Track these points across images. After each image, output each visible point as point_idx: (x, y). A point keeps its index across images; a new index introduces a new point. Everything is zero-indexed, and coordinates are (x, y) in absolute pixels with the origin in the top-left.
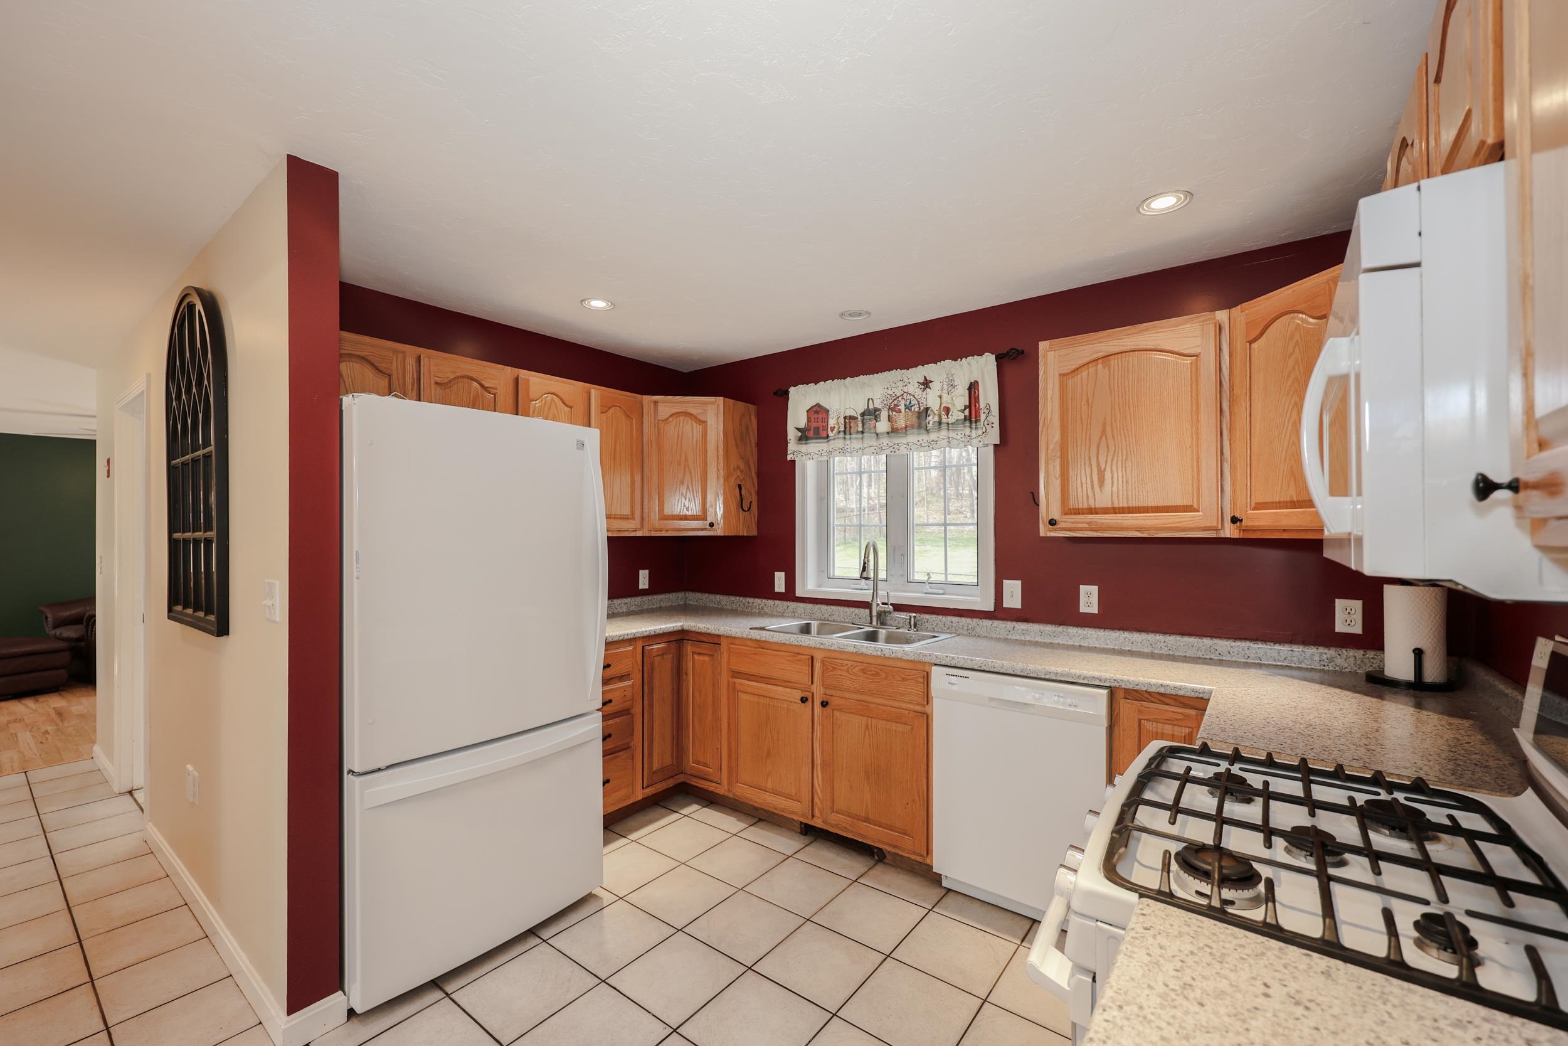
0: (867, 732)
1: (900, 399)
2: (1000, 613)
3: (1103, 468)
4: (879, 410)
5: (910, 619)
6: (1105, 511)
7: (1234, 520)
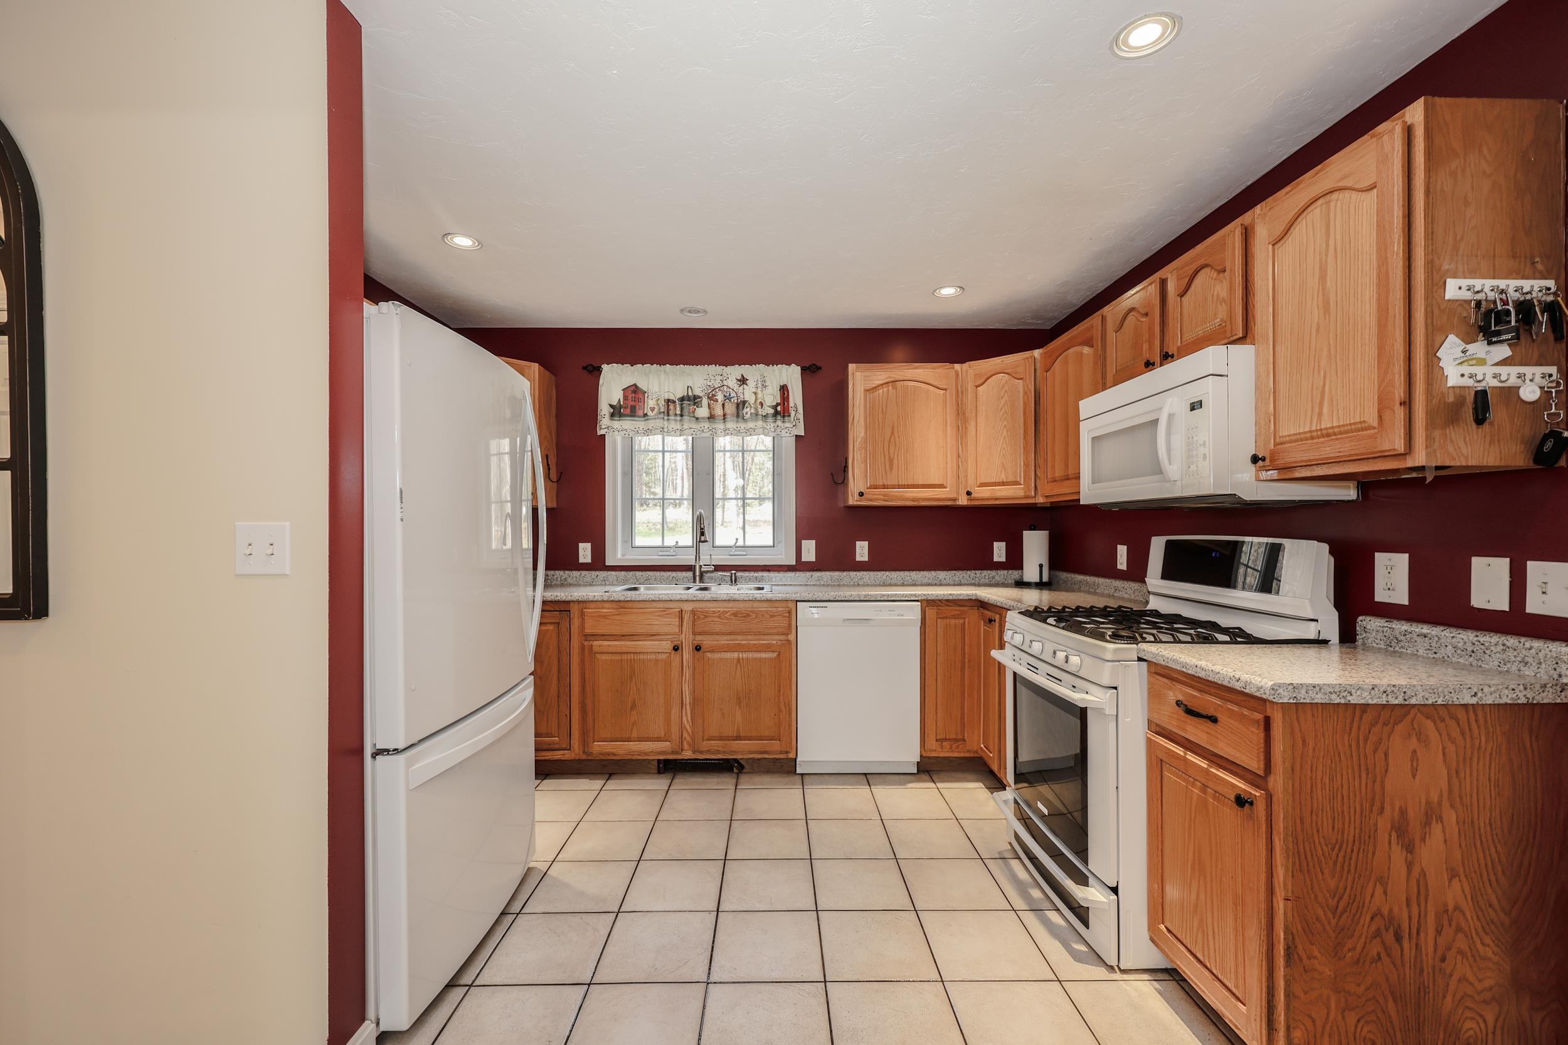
0: (739, 665)
1: (717, 390)
2: (800, 566)
3: (892, 456)
4: (700, 397)
5: (731, 577)
6: (893, 487)
7: (969, 493)
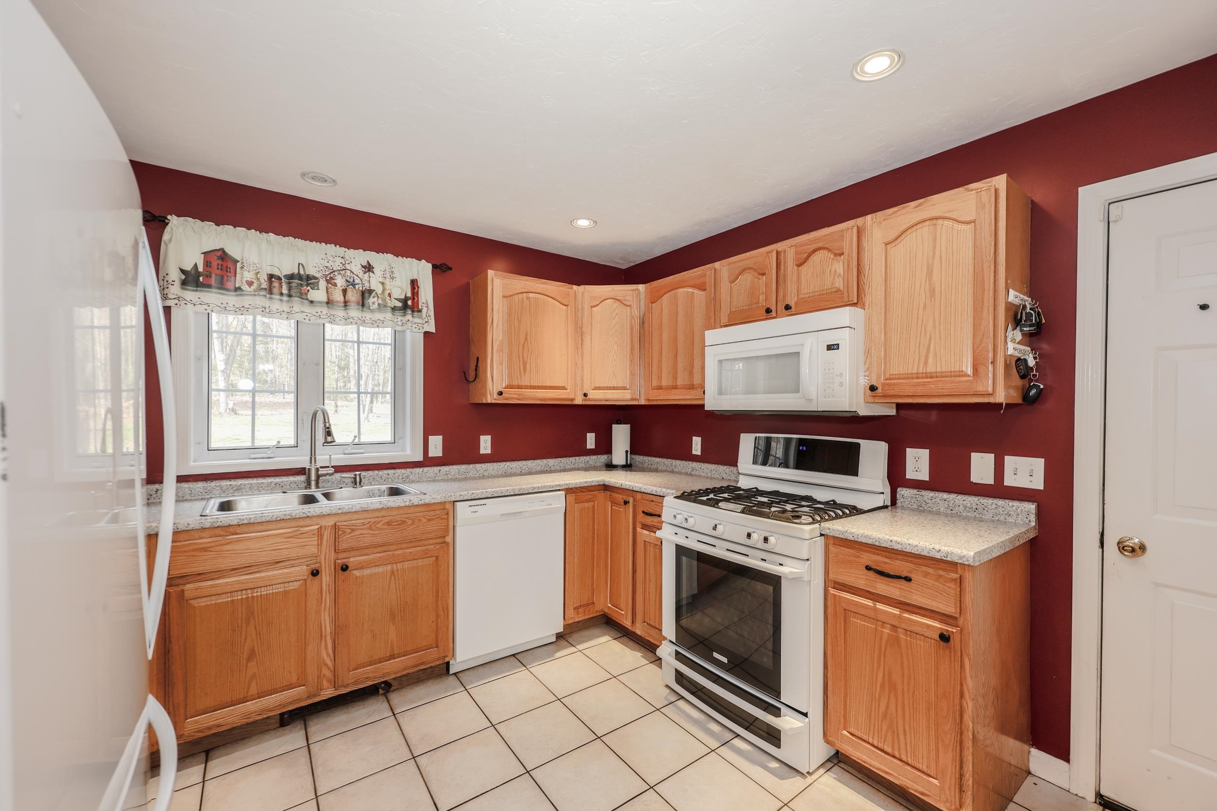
0: (393, 577)
1: (336, 273)
2: (428, 462)
3: (526, 360)
4: (316, 278)
5: (355, 478)
6: (526, 387)
